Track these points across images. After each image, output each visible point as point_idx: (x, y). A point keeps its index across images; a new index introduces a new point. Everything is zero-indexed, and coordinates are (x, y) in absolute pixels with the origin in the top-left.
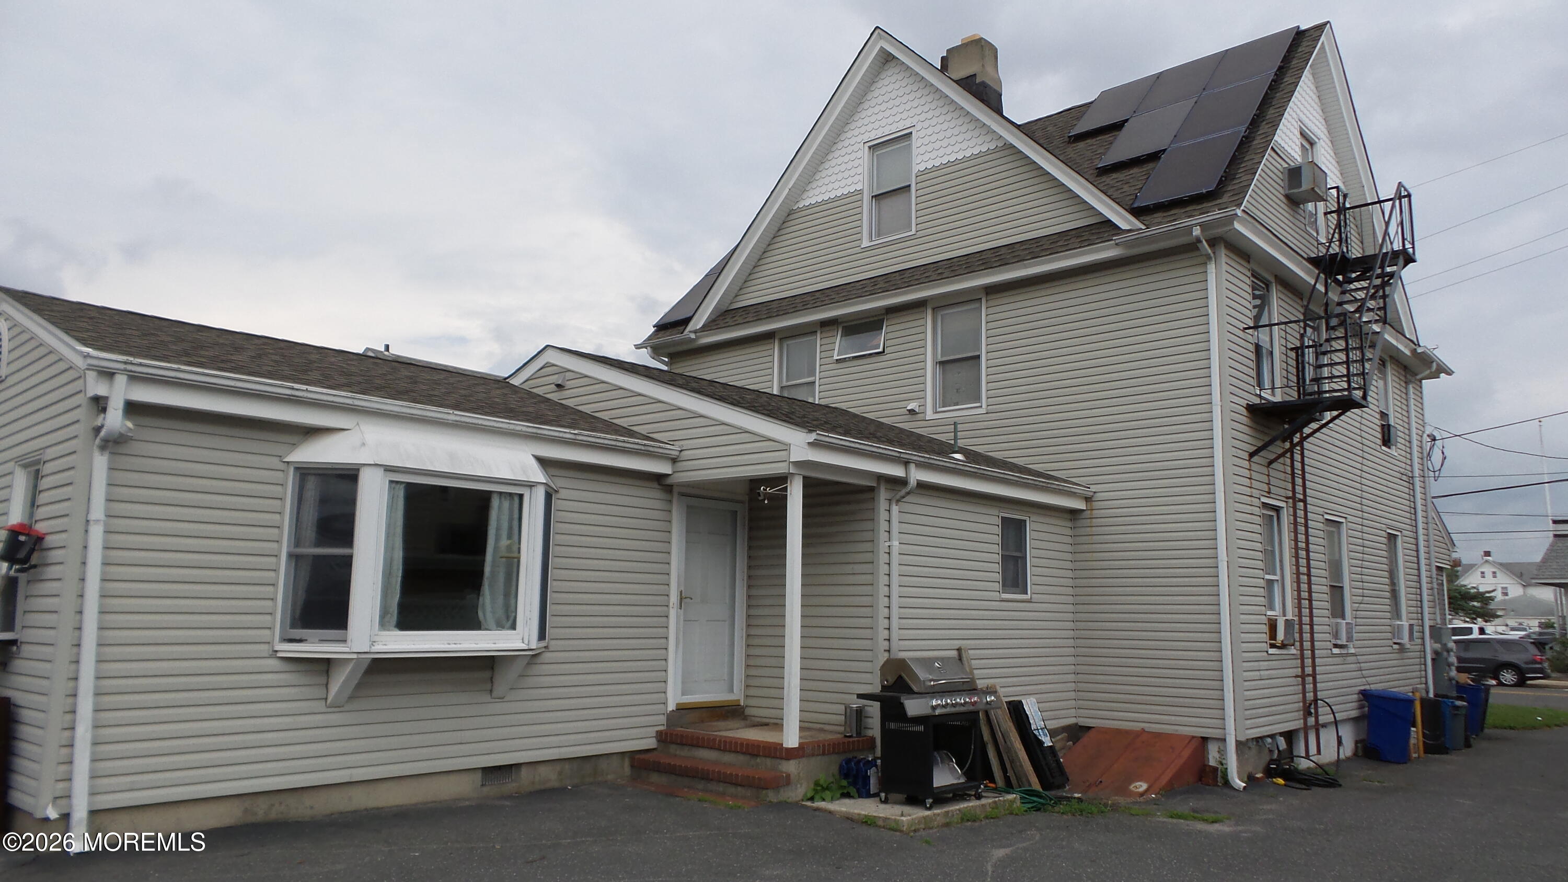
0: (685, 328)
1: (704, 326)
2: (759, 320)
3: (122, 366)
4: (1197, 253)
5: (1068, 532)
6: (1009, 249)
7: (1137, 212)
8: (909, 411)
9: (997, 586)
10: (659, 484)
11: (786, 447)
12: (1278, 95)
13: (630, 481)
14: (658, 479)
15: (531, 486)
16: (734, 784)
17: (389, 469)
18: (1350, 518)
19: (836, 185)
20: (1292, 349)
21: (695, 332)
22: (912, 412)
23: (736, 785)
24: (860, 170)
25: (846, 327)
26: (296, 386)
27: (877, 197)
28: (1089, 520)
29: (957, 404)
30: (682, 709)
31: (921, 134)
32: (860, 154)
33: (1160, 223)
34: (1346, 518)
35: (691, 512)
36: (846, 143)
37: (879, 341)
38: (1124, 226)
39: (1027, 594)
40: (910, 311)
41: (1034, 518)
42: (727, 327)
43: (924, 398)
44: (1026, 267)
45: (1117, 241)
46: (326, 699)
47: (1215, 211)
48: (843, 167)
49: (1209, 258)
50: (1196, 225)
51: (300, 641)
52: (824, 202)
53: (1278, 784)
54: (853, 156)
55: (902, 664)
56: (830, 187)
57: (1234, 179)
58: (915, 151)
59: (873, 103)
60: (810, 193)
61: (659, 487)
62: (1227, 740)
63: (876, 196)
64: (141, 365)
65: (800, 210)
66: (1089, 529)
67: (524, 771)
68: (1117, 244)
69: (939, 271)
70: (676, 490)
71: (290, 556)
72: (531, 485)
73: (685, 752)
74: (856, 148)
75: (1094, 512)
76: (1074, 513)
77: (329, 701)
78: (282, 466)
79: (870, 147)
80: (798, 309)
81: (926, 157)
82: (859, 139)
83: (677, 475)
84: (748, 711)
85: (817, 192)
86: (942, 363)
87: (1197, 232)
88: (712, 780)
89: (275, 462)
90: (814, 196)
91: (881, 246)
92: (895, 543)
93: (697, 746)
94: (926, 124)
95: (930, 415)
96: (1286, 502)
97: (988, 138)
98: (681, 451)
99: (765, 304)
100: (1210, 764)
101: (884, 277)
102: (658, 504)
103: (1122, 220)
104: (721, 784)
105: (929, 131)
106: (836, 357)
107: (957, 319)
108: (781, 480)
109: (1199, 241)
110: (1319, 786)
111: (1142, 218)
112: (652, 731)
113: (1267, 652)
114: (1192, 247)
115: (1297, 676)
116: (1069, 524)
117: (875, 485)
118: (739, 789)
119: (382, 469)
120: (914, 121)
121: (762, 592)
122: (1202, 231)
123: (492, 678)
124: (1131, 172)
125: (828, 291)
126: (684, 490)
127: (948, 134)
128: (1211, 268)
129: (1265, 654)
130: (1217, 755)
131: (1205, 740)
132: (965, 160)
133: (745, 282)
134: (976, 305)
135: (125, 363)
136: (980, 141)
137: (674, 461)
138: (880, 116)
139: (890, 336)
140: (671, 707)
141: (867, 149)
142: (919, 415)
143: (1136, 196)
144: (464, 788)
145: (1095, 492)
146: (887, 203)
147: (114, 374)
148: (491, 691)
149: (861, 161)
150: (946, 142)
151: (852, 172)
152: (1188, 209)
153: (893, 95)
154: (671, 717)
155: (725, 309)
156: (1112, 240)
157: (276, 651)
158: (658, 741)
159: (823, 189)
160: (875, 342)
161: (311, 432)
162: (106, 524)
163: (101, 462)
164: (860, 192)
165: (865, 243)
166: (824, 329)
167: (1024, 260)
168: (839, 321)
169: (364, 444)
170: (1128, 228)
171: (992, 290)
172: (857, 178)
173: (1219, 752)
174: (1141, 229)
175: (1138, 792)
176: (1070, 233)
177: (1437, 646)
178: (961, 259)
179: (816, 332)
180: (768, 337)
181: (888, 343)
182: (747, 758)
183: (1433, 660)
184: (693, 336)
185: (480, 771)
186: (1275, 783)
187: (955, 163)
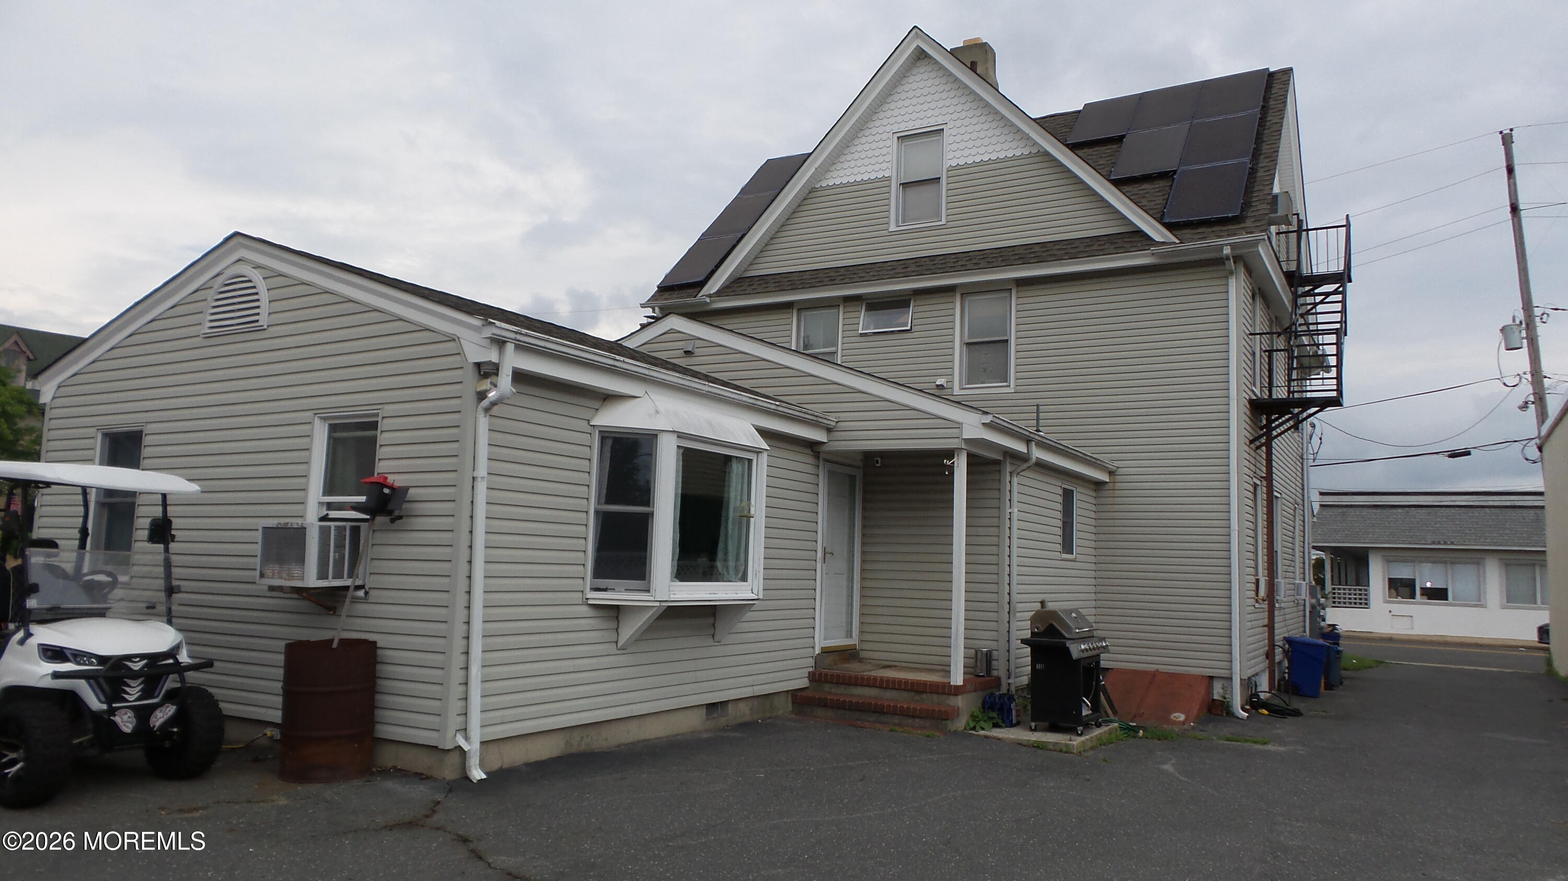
0: (699, 291)
1: (718, 291)
2: (782, 290)
3: (513, 336)
4: (1221, 267)
5: (1093, 501)
6: (1042, 247)
7: (1170, 227)
8: (938, 386)
9: (1059, 548)
10: (812, 451)
11: (959, 426)
12: (1266, 131)
13: (798, 449)
14: (812, 446)
15: (758, 453)
16: (911, 716)
17: (681, 435)
18: (1284, 495)
19: (863, 169)
20: (1265, 351)
21: (710, 296)
22: (940, 387)
23: (913, 717)
24: (888, 158)
25: (871, 303)
26: (618, 357)
27: (905, 185)
28: (1111, 492)
29: (984, 383)
30: (826, 651)
31: (954, 132)
32: (888, 143)
33: (1192, 240)
34: (1281, 494)
35: (831, 475)
36: (874, 131)
37: (908, 318)
38: (1158, 238)
39: (1073, 554)
40: (941, 295)
41: (1080, 489)
42: (745, 294)
43: (952, 375)
44: (1062, 265)
45: (1154, 252)
46: (616, 642)
47: (1242, 234)
48: (870, 154)
49: (1231, 273)
50: (1227, 245)
51: (605, 590)
52: (849, 184)
53: (1263, 714)
54: (881, 144)
55: (1054, 614)
56: (856, 170)
57: (1251, 206)
58: (947, 148)
59: (903, 95)
60: (835, 174)
61: (811, 454)
62: (1234, 679)
63: (903, 184)
64: (526, 335)
65: (822, 189)
66: (1111, 499)
67: (730, 706)
68: (1153, 254)
69: (974, 261)
70: (822, 456)
71: (597, 512)
72: (758, 451)
73: (841, 690)
74: (885, 136)
75: (1117, 484)
76: (1098, 485)
77: (620, 644)
78: (589, 429)
79: (898, 138)
80: (825, 283)
81: (958, 154)
82: (888, 128)
83: (830, 443)
84: (863, 654)
85: (841, 173)
86: (968, 344)
87: (1227, 251)
88: (886, 713)
89: (583, 425)
90: (840, 176)
91: (906, 232)
92: (1016, 510)
93: (856, 685)
94: (958, 123)
95: (957, 391)
96: (1261, 481)
97: (1022, 144)
98: (837, 422)
99: (782, 275)
100: (1215, 698)
101: (914, 261)
102: (810, 469)
103: (1156, 232)
104: (897, 716)
105: (962, 130)
106: (860, 331)
107: (985, 307)
108: (950, 454)
109: (1228, 259)
110: (1290, 715)
111: (1173, 232)
112: (805, 673)
113: (1254, 606)
114: (1219, 262)
115: (1264, 626)
116: (1094, 494)
117: (1002, 459)
118: (917, 720)
119: (675, 435)
120: (947, 119)
121: (875, 549)
122: (1232, 249)
123: (714, 625)
124: (1144, 187)
125: (853, 268)
126: (829, 457)
127: (982, 134)
128: (1232, 282)
129: (1253, 608)
130: (1221, 691)
131: (1211, 678)
132: (998, 161)
133: (761, 252)
134: (1006, 294)
135: (516, 333)
136: (1014, 145)
137: (829, 430)
138: (910, 109)
139: (915, 316)
140: (817, 651)
141: (895, 138)
142: (946, 390)
143: (1164, 212)
144: (692, 722)
145: (1118, 468)
146: (913, 192)
147: (504, 342)
148: (713, 636)
149: (889, 150)
150: (978, 143)
151: (881, 159)
152: (1214, 229)
153: (925, 91)
154: (817, 659)
155: (739, 276)
156: (1149, 249)
157: (587, 599)
158: (810, 681)
159: (848, 172)
160: (902, 320)
161: (608, 398)
162: (488, 482)
163: (483, 422)
164: (889, 179)
165: (893, 228)
166: (847, 304)
167: (1062, 259)
168: (863, 298)
169: (657, 412)
170: (1161, 240)
171: (1022, 283)
172: (884, 165)
173: (1223, 688)
174: (1175, 243)
175: (1179, 721)
176: (1101, 239)
177: (1314, 601)
178: (995, 251)
179: (839, 306)
180: (788, 306)
181: (915, 322)
182: (911, 694)
183: (1310, 612)
184: (708, 300)
185: (705, 706)
186: (1260, 713)
187: (988, 163)
